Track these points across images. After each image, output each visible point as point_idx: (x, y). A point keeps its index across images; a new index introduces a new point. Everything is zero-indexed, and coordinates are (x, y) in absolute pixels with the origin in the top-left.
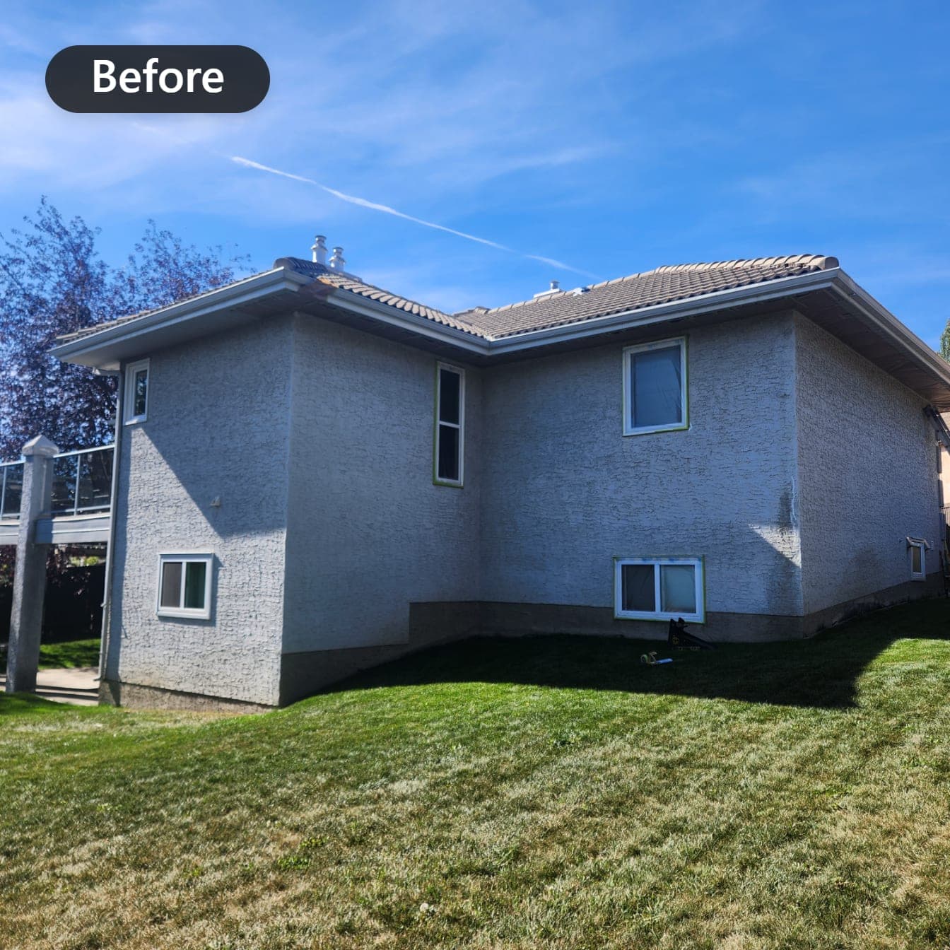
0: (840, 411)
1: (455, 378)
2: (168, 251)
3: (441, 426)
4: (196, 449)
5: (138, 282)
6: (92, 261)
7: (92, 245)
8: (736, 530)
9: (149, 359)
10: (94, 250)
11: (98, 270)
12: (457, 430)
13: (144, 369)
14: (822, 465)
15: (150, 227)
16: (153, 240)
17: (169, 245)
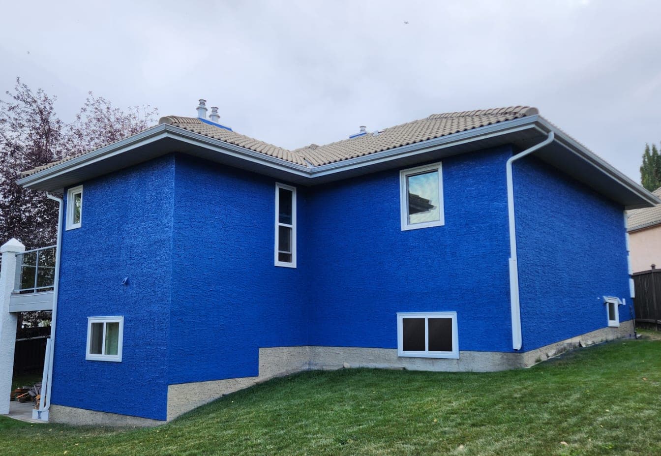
0: (549, 211)
1: (289, 194)
2: (103, 111)
3: (280, 226)
4: (112, 246)
5: (84, 133)
6: (52, 119)
7: (51, 108)
8: (478, 294)
9: (82, 185)
10: (53, 111)
11: (57, 125)
12: (291, 228)
13: (79, 193)
14: (536, 248)
15: (90, 97)
16: (93, 104)
17: (103, 107)
